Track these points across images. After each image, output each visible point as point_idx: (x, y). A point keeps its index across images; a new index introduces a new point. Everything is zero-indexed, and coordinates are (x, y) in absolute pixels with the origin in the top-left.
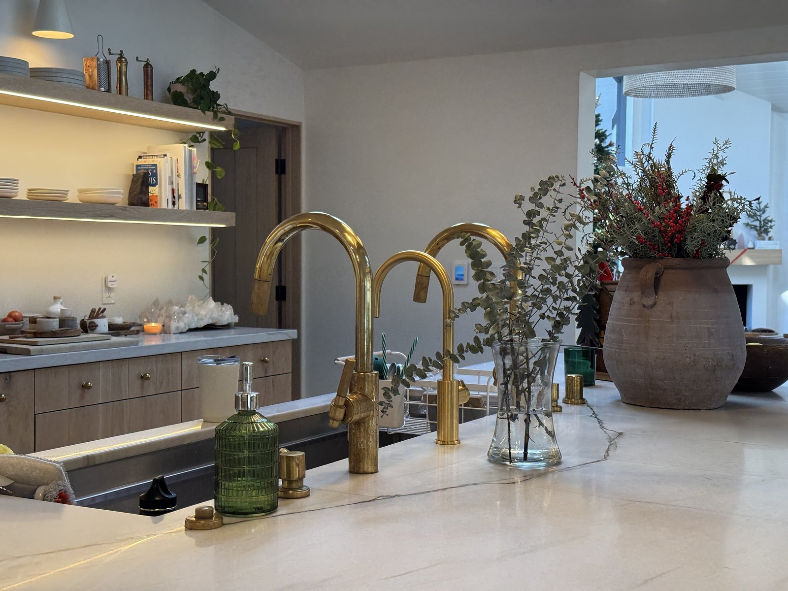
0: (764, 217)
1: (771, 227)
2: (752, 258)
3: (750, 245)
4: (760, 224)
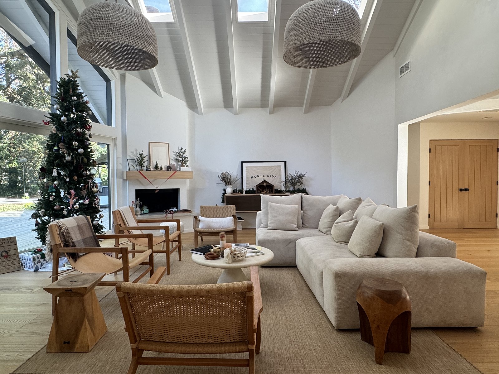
0: (184, 156)
1: (187, 161)
3: (178, 169)
4: (182, 159)
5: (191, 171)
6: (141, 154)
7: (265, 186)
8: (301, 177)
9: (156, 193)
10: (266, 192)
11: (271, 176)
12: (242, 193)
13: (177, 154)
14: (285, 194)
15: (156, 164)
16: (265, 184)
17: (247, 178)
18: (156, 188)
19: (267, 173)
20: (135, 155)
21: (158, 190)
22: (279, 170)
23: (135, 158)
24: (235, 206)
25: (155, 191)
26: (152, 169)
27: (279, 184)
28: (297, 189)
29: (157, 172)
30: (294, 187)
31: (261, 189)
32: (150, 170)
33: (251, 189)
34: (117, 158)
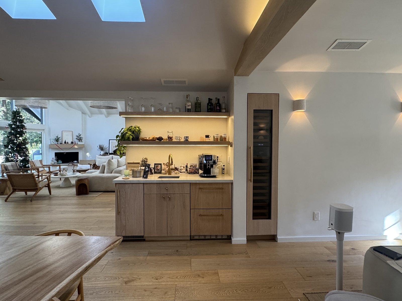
0: (80, 137)
1: (82, 139)
2: (77, 146)
3: (77, 143)
5: (83, 144)
6: (57, 136)
13: (77, 136)
15: (65, 141)
17: (112, 147)
20: (54, 137)
21: (66, 153)
26: (63, 143)
29: (65, 145)
34: (46, 138)
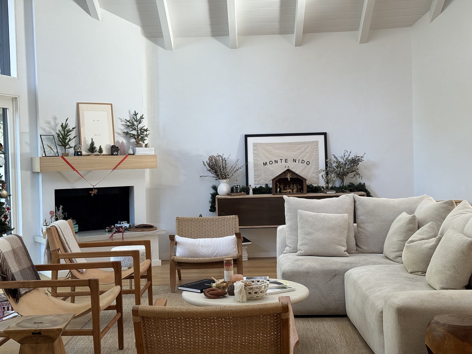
0: (140, 126)
1: (146, 135)
3: (131, 151)
4: (138, 133)
5: (153, 154)
6: (64, 125)
7: (289, 179)
8: (355, 162)
9: (92, 195)
10: (291, 191)
11: (300, 161)
12: (248, 193)
13: (128, 123)
14: (326, 193)
15: (90, 142)
16: (289, 177)
17: (255, 165)
18: (92, 187)
19: (291, 155)
20: (54, 127)
21: (96, 191)
22: (315, 150)
23: (54, 133)
24: (237, 216)
25: (91, 192)
26: (84, 153)
27: (314, 175)
28: (348, 184)
29: (93, 158)
30: (343, 181)
31: (282, 186)
32: (81, 155)
33: (264, 186)
34: (21, 134)
